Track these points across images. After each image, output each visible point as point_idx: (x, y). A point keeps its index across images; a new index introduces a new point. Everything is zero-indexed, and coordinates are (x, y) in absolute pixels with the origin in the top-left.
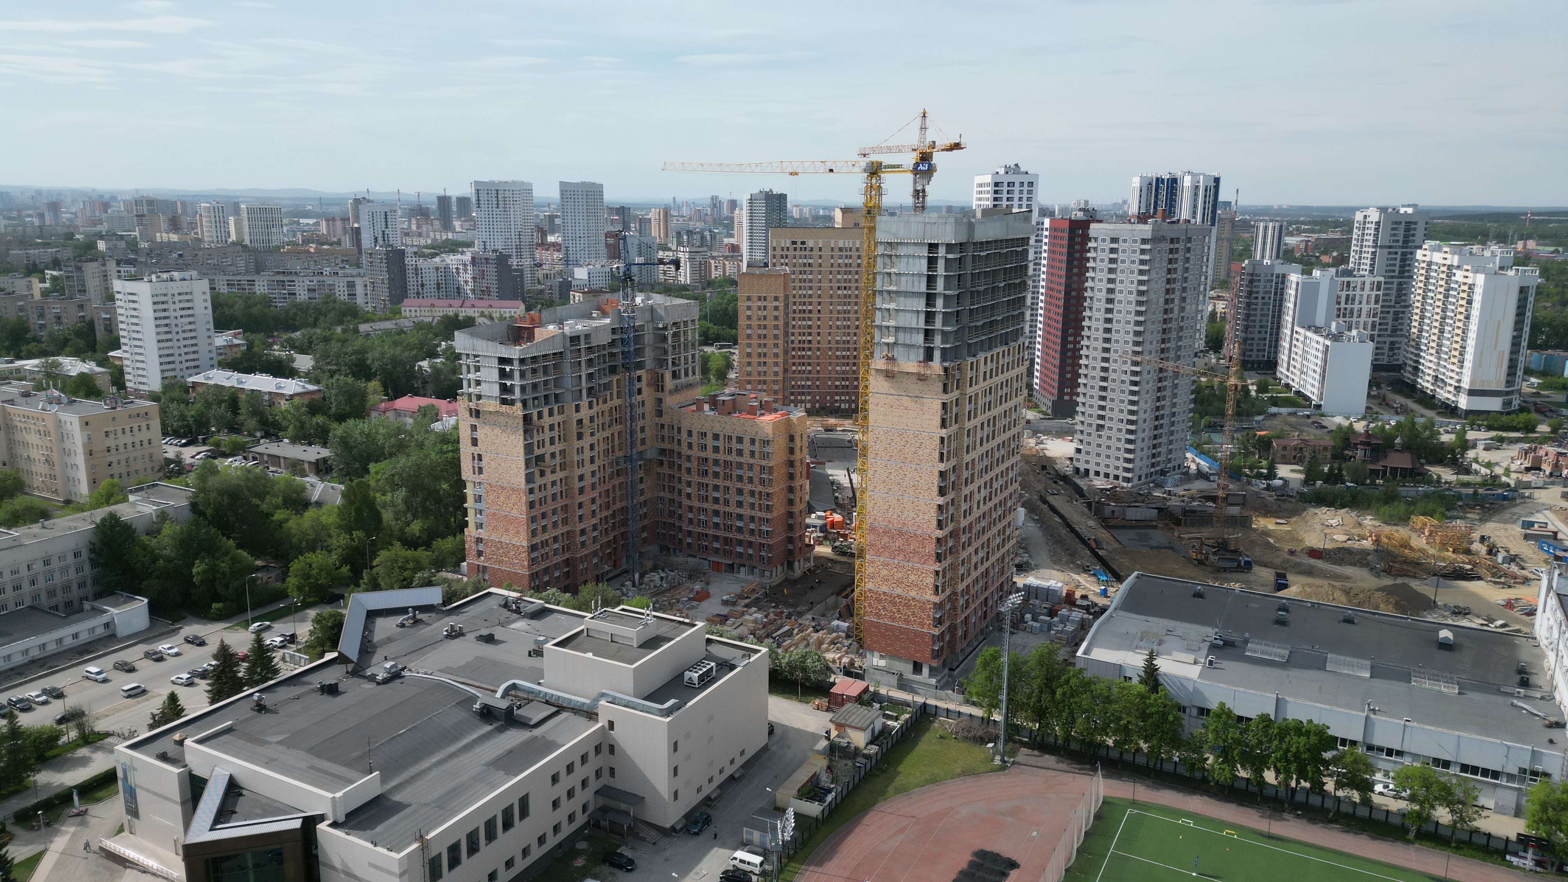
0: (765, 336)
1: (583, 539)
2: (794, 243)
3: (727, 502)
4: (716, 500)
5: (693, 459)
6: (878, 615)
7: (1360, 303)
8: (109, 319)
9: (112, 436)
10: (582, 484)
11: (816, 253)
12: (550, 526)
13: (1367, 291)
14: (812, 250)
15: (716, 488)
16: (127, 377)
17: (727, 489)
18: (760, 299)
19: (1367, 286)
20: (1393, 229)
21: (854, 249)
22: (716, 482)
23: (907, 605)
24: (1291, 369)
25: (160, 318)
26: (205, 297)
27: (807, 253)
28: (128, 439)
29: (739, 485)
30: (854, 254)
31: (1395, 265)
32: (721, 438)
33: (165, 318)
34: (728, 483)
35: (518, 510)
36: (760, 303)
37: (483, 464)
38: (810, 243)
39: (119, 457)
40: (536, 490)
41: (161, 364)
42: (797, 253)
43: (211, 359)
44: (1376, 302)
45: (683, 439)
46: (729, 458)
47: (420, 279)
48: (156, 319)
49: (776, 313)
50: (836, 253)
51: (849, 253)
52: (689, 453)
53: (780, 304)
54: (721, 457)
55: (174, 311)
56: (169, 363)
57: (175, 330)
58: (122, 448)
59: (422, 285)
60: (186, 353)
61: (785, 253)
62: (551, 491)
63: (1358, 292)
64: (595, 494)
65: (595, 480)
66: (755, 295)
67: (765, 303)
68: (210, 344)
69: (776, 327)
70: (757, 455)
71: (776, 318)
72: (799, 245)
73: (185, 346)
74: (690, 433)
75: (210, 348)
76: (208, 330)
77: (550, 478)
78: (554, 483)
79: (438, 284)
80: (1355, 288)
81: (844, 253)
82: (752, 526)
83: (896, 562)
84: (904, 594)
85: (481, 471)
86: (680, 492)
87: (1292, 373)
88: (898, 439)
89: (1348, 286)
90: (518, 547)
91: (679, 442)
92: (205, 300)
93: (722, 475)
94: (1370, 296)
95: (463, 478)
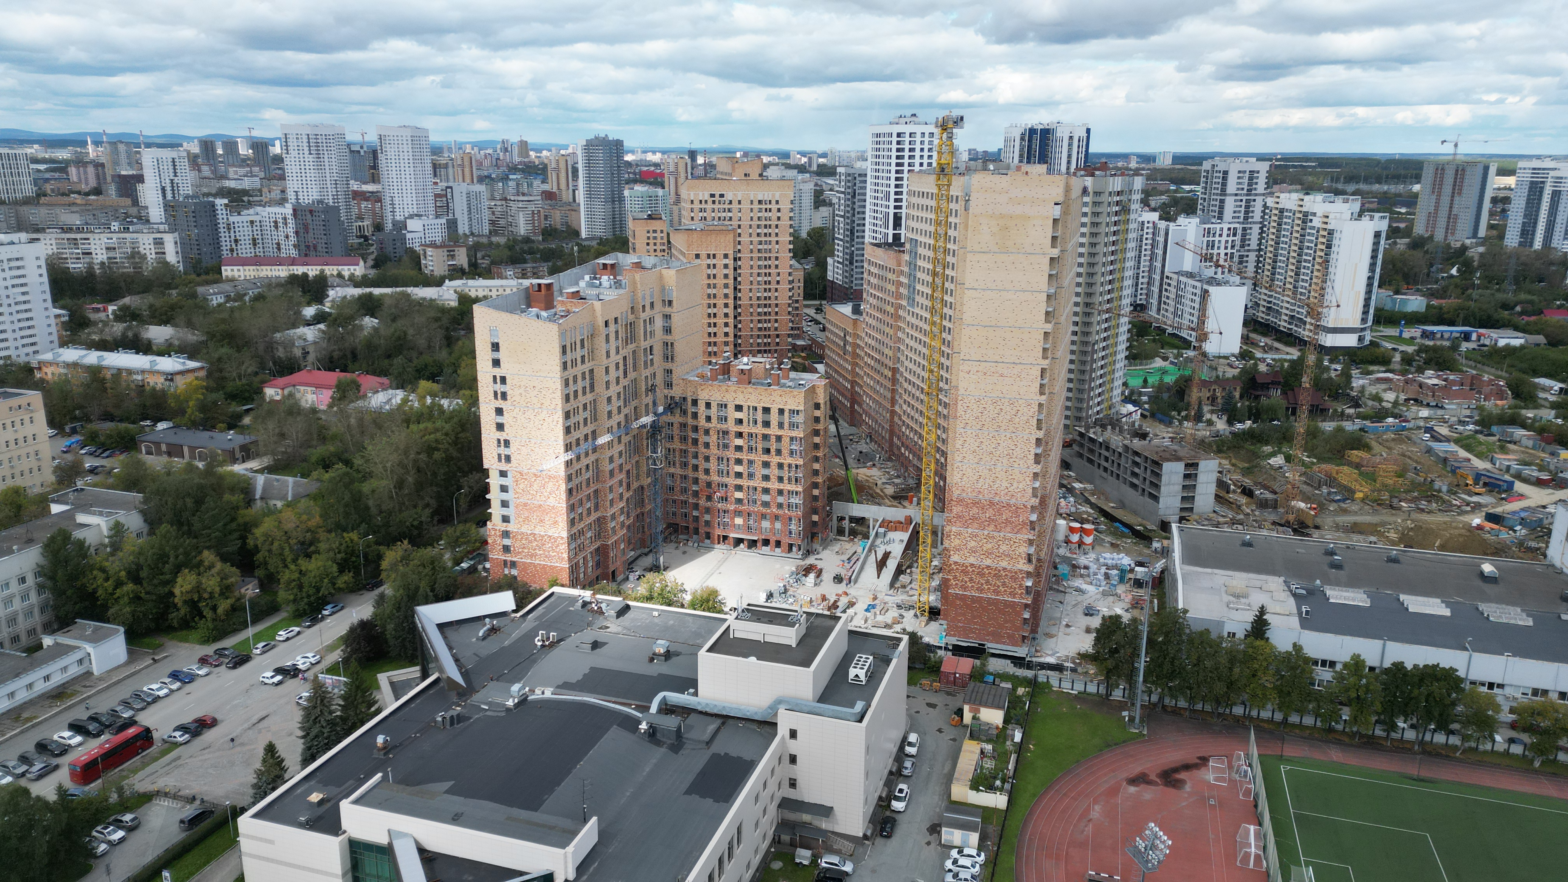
0: (715, 296)
1: (613, 524)
2: (712, 196)
3: (751, 476)
4: (739, 475)
5: (712, 433)
6: (964, 588)
7: (1219, 248)
10: (611, 466)
11: (735, 206)
12: (585, 513)
13: (1224, 238)
14: (731, 203)
15: (739, 462)
17: (751, 462)
18: (709, 256)
19: (1225, 232)
20: (1239, 178)
21: (773, 202)
22: (738, 455)
23: (997, 576)
24: (1162, 312)
26: (39, 263)
27: (727, 206)
28: (10, 435)
29: (766, 458)
30: (774, 207)
31: (1240, 212)
32: (745, 409)
34: (752, 457)
36: (709, 261)
37: (512, 450)
38: (729, 196)
40: (574, 476)
42: (716, 206)
43: (50, 334)
44: (1233, 247)
45: (700, 412)
46: (753, 430)
47: (232, 234)
50: (756, 206)
51: (768, 206)
52: (707, 425)
53: (730, 262)
54: (744, 429)
57: (5, 302)
59: (236, 241)
60: (21, 329)
61: (703, 206)
62: (586, 476)
63: (1217, 238)
64: (622, 476)
65: (622, 460)
66: (703, 253)
67: (714, 261)
69: (726, 286)
70: (786, 425)
71: (726, 277)
72: (717, 198)
73: (19, 321)
74: (708, 405)
76: (45, 301)
78: (588, 467)
79: (254, 240)
80: (1214, 234)
81: (764, 206)
82: (780, 499)
83: (986, 532)
84: (994, 565)
85: (508, 459)
86: (696, 468)
87: (1163, 316)
88: (992, 407)
89: (1209, 233)
90: (556, 539)
91: (695, 415)
92: (39, 267)
93: (745, 448)
94: (1227, 242)
95: (485, 466)
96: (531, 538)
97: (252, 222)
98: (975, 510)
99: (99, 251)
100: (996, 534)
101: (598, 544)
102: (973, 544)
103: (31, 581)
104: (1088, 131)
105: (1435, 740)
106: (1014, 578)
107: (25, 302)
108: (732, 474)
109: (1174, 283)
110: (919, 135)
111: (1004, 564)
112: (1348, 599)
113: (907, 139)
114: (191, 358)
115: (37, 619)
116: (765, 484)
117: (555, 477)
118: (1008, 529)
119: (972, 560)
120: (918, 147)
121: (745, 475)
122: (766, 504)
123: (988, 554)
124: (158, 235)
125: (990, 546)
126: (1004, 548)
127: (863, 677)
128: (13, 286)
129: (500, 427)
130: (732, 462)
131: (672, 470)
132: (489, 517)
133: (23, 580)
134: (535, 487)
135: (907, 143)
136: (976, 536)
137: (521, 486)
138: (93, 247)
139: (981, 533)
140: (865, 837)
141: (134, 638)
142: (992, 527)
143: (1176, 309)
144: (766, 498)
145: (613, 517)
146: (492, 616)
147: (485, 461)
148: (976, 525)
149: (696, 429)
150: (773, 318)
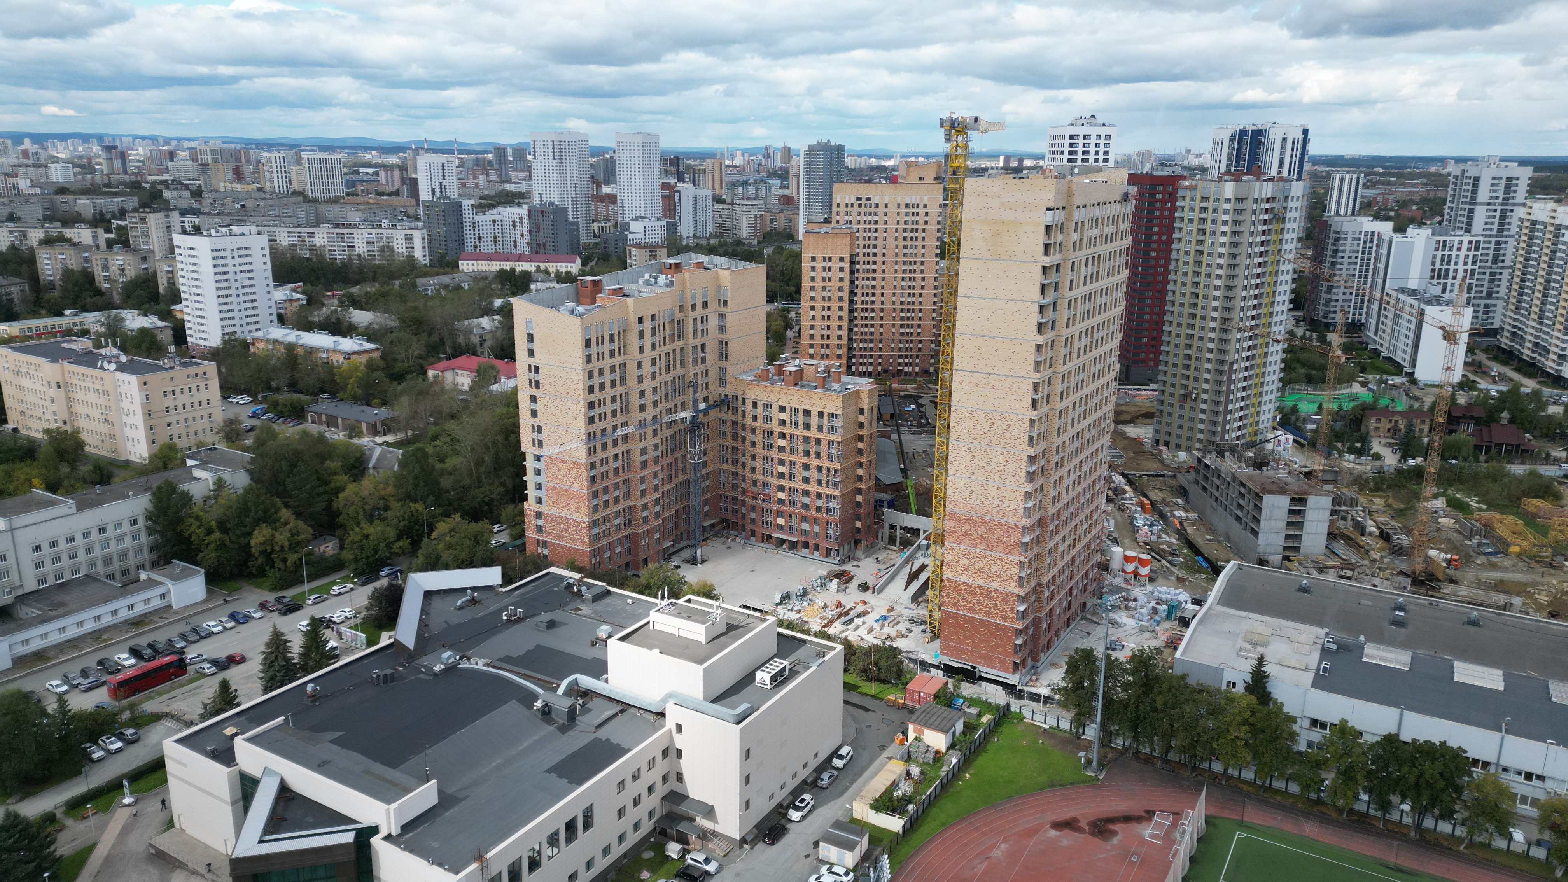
0: (829, 299)
1: (645, 514)
2: (859, 199)
3: (792, 477)
4: (781, 476)
5: (757, 432)
6: (956, 606)
7: (1456, 263)
8: (172, 272)
9: (170, 396)
10: (644, 458)
11: (881, 209)
12: (611, 502)
13: (1464, 252)
14: (877, 206)
15: (782, 462)
16: (188, 332)
17: (793, 464)
18: (824, 259)
19: (1465, 245)
20: (1493, 185)
21: (921, 206)
22: (781, 456)
23: (989, 597)
24: (1380, 333)
25: (220, 273)
26: (264, 252)
27: (873, 210)
28: (186, 399)
29: (806, 460)
30: (922, 210)
31: (1493, 223)
32: (788, 410)
33: (225, 273)
34: (794, 458)
35: (580, 485)
36: (825, 264)
37: (543, 437)
38: (875, 200)
39: (177, 417)
40: (598, 465)
41: (222, 319)
42: (862, 210)
43: (271, 314)
44: (1474, 262)
45: (748, 411)
46: (795, 432)
47: (477, 232)
48: (216, 274)
49: (841, 274)
50: (903, 210)
51: (916, 210)
52: (754, 424)
53: (846, 265)
54: (787, 430)
55: (232, 265)
56: (230, 318)
57: (234, 285)
58: (180, 408)
59: (480, 238)
60: (246, 309)
61: (849, 209)
62: (613, 465)
63: (1454, 253)
64: (658, 468)
65: (658, 453)
66: (819, 256)
67: (830, 264)
68: (269, 300)
69: (841, 289)
70: (825, 429)
71: (841, 279)
72: (864, 202)
73: (245, 302)
74: (755, 405)
75: (270, 304)
76: (268, 285)
77: (611, 451)
78: (616, 457)
79: (495, 237)
80: (1451, 249)
81: (911, 210)
82: (819, 503)
83: (978, 551)
84: (985, 585)
85: (541, 444)
86: (744, 465)
87: (1381, 337)
88: (984, 420)
89: (1444, 246)
90: (579, 523)
91: (744, 414)
92: (264, 256)
93: (788, 449)
94: (1467, 256)
95: (523, 450)
96: (559, 520)
97: (494, 221)
98: (968, 527)
99: (361, 245)
100: (987, 553)
101: (628, 531)
102: (965, 561)
103: (141, 522)
104: (1305, 132)
105: (1439, 829)
106: (1005, 601)
107: (251, 286)
108: (775, 474)
109: (1393, 302)
110: (1094, 137)
111: (995, 585)
112: (1386, 660)
113: (1081, 141)
114: (369, 340)
115: (146, 556)
116: (805, 487)
117: (578, 464)
118: (1000, 549)
119: (964, 578)
120: (1092, 149)
121: (787, 476)
122: (806, 507)
123: (980, 573)
124: (409, 232)
125: (982, 565)
126: (995, 568)
127: (768, 682)
128: (241, 272)
129: (534, 413)
130: (775, 462)
131: (725, 466)
132: (525, 498)
133: (134, 522)
134: (562, 472)
135: (1081, 145)
136: (969, 553)
137: (551, 470)
138: (356, 240)
139: (973, 550)
140: (743, 841)
141: (214, 579)
142: (983, 546)
143: (1393, 330)
144: (806, 500)
145: (645, 507)
146: (474, 589)
147: (522, 445)
148: (968, 542)
149: (744, 427)
150: (916, 323)
